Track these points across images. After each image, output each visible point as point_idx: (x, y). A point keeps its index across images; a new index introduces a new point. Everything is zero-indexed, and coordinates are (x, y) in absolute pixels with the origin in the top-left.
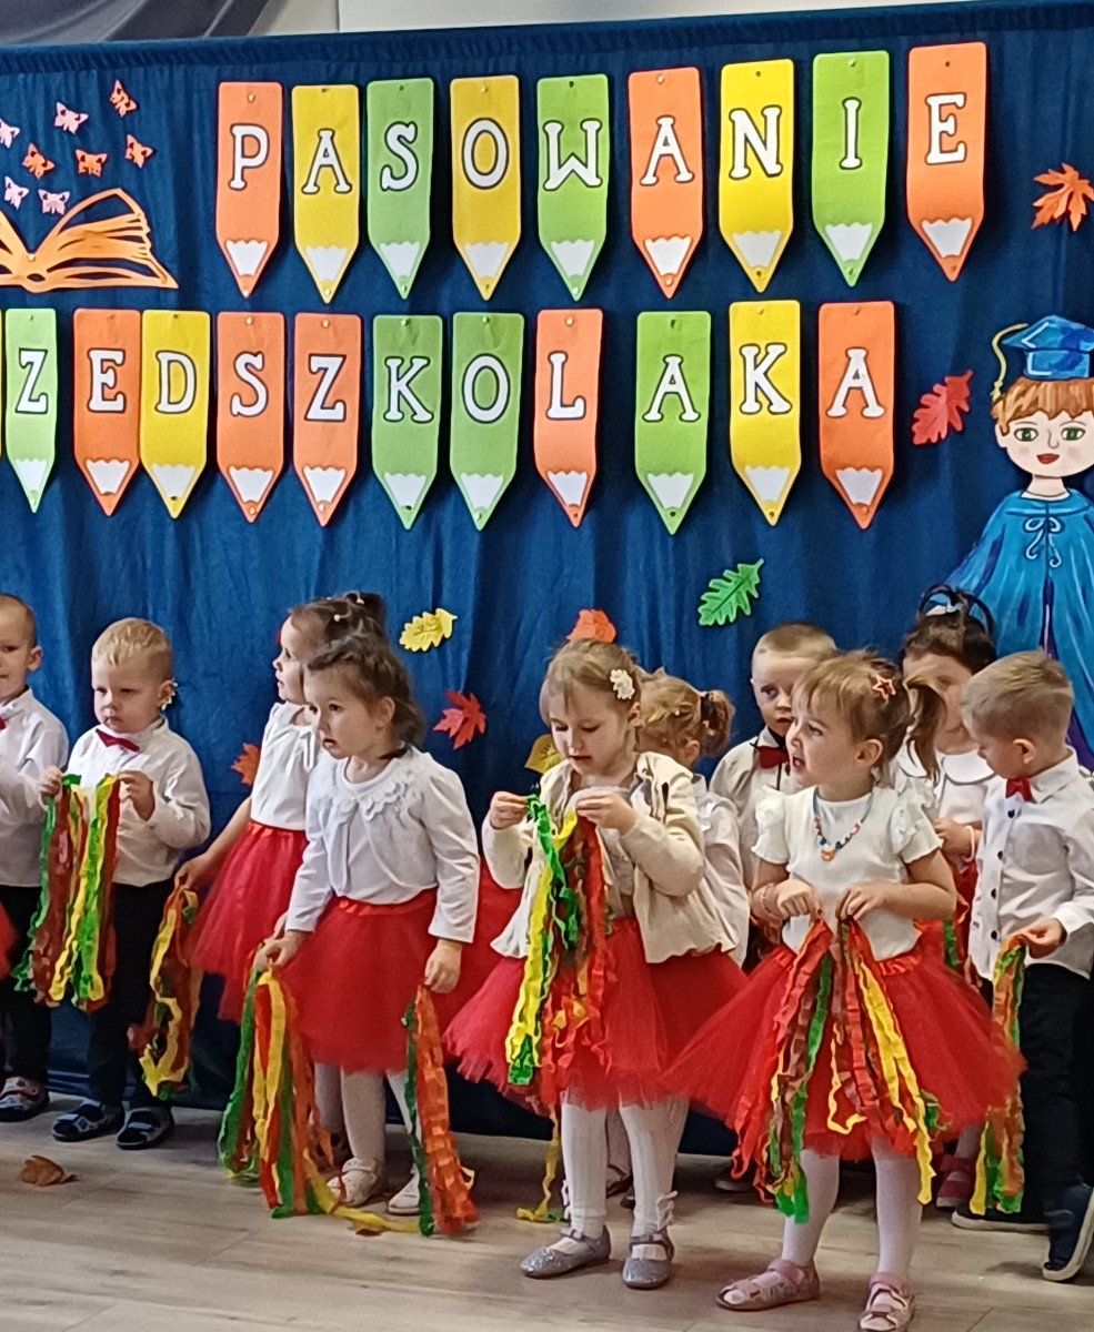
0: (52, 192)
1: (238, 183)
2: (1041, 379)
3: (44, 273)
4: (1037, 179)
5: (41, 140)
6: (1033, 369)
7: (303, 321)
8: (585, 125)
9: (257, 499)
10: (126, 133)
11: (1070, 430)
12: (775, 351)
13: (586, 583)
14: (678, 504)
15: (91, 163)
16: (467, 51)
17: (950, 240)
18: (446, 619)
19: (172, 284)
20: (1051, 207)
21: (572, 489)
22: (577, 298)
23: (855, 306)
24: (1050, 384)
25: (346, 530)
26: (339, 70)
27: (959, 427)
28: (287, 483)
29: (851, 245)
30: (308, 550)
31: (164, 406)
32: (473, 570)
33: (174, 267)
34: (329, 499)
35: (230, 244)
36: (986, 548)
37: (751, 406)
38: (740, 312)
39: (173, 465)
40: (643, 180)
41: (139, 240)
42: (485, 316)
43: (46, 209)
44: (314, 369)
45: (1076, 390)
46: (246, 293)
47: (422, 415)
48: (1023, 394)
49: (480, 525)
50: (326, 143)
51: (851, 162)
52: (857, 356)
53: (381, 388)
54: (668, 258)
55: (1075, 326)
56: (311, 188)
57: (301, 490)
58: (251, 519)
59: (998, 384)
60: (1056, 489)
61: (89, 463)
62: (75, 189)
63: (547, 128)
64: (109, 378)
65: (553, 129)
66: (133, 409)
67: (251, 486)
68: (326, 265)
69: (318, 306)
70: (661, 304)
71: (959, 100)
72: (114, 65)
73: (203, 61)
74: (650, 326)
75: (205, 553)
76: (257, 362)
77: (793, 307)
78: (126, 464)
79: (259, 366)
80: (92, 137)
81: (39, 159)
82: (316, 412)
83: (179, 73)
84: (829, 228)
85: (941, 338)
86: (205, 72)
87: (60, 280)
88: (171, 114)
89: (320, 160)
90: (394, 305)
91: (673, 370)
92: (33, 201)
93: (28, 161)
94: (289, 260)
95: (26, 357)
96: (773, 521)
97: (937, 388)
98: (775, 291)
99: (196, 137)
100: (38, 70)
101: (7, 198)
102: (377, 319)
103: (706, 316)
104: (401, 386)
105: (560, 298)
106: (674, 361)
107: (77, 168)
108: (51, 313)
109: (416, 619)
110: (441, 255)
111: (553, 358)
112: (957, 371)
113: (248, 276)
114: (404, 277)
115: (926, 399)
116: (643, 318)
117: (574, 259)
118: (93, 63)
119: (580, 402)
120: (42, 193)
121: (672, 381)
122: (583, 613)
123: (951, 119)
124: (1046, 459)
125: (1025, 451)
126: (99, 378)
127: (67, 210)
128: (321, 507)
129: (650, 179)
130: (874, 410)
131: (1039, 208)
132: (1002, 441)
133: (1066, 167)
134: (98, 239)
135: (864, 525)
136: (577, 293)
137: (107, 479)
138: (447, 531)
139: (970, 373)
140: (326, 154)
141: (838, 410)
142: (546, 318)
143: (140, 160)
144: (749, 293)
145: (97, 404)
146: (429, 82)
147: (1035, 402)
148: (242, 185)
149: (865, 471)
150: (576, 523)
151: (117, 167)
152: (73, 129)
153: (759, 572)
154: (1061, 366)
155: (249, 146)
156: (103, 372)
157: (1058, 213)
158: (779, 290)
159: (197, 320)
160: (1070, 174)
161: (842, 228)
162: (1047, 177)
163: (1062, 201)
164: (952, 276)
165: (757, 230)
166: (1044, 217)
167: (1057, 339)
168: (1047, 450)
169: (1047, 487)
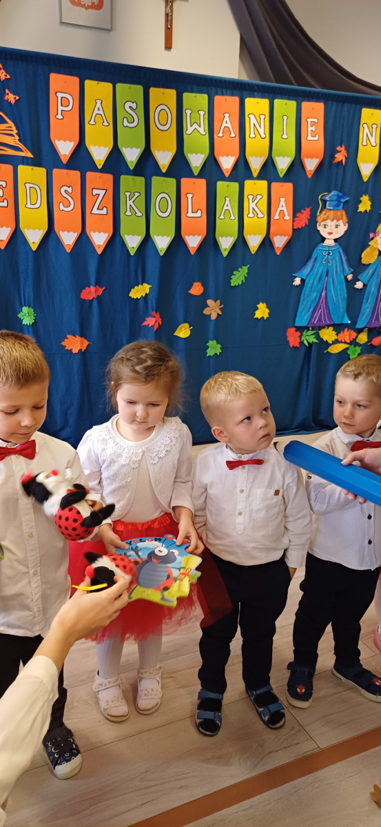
2: (330, 210)
4: (336, 148)
6: (329, 206)
7: (90, 175)
8: (200, 112)
9: (71, 243)
10: (5, 88)
11: (336, 225)
12: (259, 197)
17: (311, 165)
18: (147, 287)
19: (31, 155)
21: (193, 242)
23: (282, 184)
24: (332, 212)
25: (108, 256)
26: (104, 77)
27: (307, 224)
28: (83, 239)
29: (283, 165)
30: (92, 264)
31: (29, 205)
33: (30, 148)
34: (101, 244)
35: (57, 143)
36: (312, 261)
37: (251, 215)
38: (248, 183)
39: (34, 229)
40: (218, 135)
41: (13, 135)
42: (163, 178)
44: (94, 194)
45: (339, 213)
46: (64, 162)
47: (139, 214)
48: (325, 214)
49: (161, 255)
50: (99, 105)
52: (282, 200)
53: (123, 204)
54: (227, 163)
55: (341, 194)
57: (89, 240)
58: (69, 251)
59: (319, 211)
60: (331, 243)
63: (187, 111)
66: (12, 206)
67: (68, 238)
68: (99, 154)
69: (95, 170)
70: (224, 179)
71: (316, 121)
73: (43, 63)
74: (221, 185)
75: (47, 264)
76: (70, 190)
77: (265, 183)
78: (9, 228)
82: (95, 211)
83: (31, 66)
84: (277, 158)
85: (304, 197)
86: (43, 68)
88: (28, 85)
89: (96, 112)
90: (128, 172)
91: (227, 202)
94: (83, 150)
96: (253, 253)
102: (121, 177)
103: (236, 185)
104: (131, 202)
105: (190, 174)
106: (228, 199)
110: (147, 155)
111: (187, 195)
113: (65, 155)
114: (132, 163)
115: (299, 214)
116: (219, 183)
117: (196, 160)
119: (199, 212)
121: (227, 206)
122: (195, 283)
123: (314, 127)
124: (330, 233)
125: (324, 231)
128: (98, 247)
129: (221, 135)
130: (287, 218)
131: (336, 157)
132: (319, 228)
133: (343, 146)
135: (279, 254)
136: (196, 173)
138: (148, 255)
139: (311, 207)
140: (99, 109)
141: (277, 217)
142: (184, 181)
143: (12, 102)
144: (250, 177)
146: (142, 87)
147: (328, 216)
148: (62, 117)
149: (282, 237)
150: (193, 254)
153: (248, 268)
154: (335, 206)
155: (65, 102)
157: (340, 160)
158: (260, 177)
159: (41, 172)
160: (343, 148)
161: (281, 157)
162: (339, 148)
163: (340, 157)
164: (309, 176)
165: (257, 156)
166: (336, 160)
167: (335, 198)
168: (330, 231)
169: (329, 242)
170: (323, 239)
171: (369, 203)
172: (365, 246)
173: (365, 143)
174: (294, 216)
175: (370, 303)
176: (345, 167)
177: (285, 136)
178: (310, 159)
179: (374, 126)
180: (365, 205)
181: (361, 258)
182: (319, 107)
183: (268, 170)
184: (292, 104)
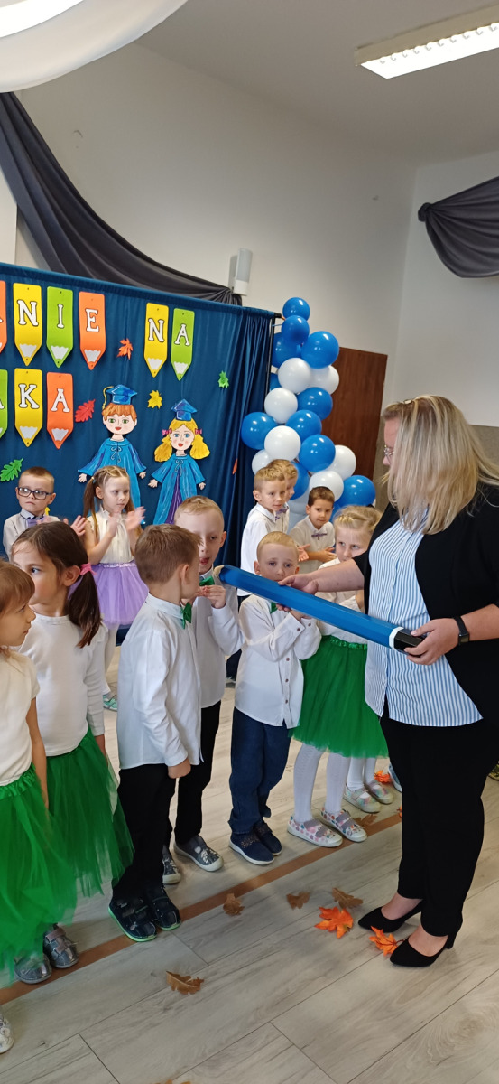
2: (116, 404)
4: (120, 342)
6: (115, 400)
11: (125, 420)
12: (32, 387)
17: (92, 357)
20: (123, 350)
23: (59, 374)
24: (119, 406)
27: (92, 417)
29: (59, 354)
36: (99, 456)
37: (23, 405)
38: (19, 372)
45: (127, 408)
48: (111, 408)
52: (61, 391)
55: (127, 389)
59: (104, 404)
60: (120, 438)
71: (96, 312)
77: (39, 373)
84: (52, 347)
85: (87, 388)
96: (28, 445)
97: (85, 404)
98: (32, 367)
103: (6, 372)
112: (91, 399)
115: (81, 407)
123: (94, 318)
124: (118, 429)
130: (67, 410)
131: (120, 350)
133: (127, 340)
135: (58, 447)
139: (96, 400)
141: (54, 409)
144: (22, 365)
147: (114, 411)
149: (62, 430)
153: (22, 463)
154: (122, 400)
157: (125, 353)
158: (34, 365)
160: (128, 342)
161: (57, 347)
162: (123, 342)
163: (125, 349)
164: (91, 368)
165: (28, 344)
166: (121, 354)
167: (121, 392)
168: (118, 426)
169: (117, 438)
170: (111, 434)
171: (160, 399)
172: (159, 443)
173: (151, 338)
174: (75, 408)
175: (166, 503)
176: (130, 361)
177: (60, 325)
178: (90, 351)
179: (161, 322)
180: (155, 400)
181: (154, 456)
182: (99, 299)
183: (42, 359)
184: (69, 293)
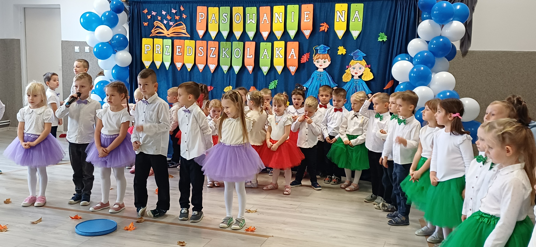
0: (171, 22)
1: (200, 21)
2: (320, 54)
3: (170, 34)
4: (321, 24)
5: (169, 14)
6: (319, 52)
7: (209, 42)
8: (253, 14)
9: (202, 69)
10: (183, 13)
11: (324, 61)
12: (280, 48)
13: (252, 83)
14: (266, 71)
15: (177, 18)
16: (235, 2)
17: (307, 33)
18: (231, 87)
19: (189, 36)
20: (322, 29)
21: (250, 68)
22: (251, 40)
23: (292, 42)
24: (322, 55)
25: (216, 74)
26: (216, 5)
27: (308, 61)
28: (206, 67)
29: (292, 33)
30: (210, 77)
31: (188, 54)
32: (235, 80)
33: (189, 34)
34: (213, 69)
35: (198, 30)
36: (312, 78)
37: (277, 57)
38: (276, 43)
39: (189, 63)
40: (262, 23)
41: (184, 29)
42: (237, 42)
43: (170, 24)
44: (211, 49)
45: (325, 56)
46: (201, 38)
47: (228, 57)
48: (318, 56)
49: (236, 73)
50: (213, 16)
51: (293, 21)
52: (293, 50)
53: (221, 53)
54: (265, 34)
55: (325, 46)
56: (211, 22)
57: (209, 67)
58: (201, 72)
59: (314, 54)
60: (322, 70)
61: (176, 63)
62: (174, 21)
64: (179, 50)
65: (248, 15)
66: (183, 55)
67: (201, 67)
68: (213, 34)
69: (211, 40)
70: (264, 41)
71: (309, 12)
72: (181, 3)
73: (195, 3)
74: (262, 44)
75: (193, 77)
76: (202, 48)
77: (283, 42)
78: (182, 63)
79: (203, 49)
80: (177, 13)
81: (169, 17)
82: (211, 56)
83: (191, 5)
84: (289, 31)
85: (306, 48)
86: (195, 5)
87: (172, 35)
88: (189, 11)
89: (212, 18)
90: (224, 40)
91: (266, 51)
92: (168, 23)
93: (167, 17)
94: (208, 33)
95: (166, 47)
96: (280, 74)
97: (305, 55)
98: (281, 40)
99: (193, 14)
100: (169, 3)
101: (164, 22)
102: (221, 42)
103: (271, 43)
104: (225, 52)
105: (249, 40)
106: (266, 50)
107: (175, 18)
108: (170, 41)
109: (226, 87)
110: (231, 33)
111: (248, 49)
112: (308, 52)
113: (201, 35)
114: (225, 36)
115: (303, 56)
116: (261, 43)
117: (251, 34)
118: (178, 3)
119: (252, 56)
120: (169, 22)
121: (265, 53)
122: (251, 87)
123: (308, 15)
124: (321, 66)
125: (317, 64)
126: (178, 50)
127: (173, 25)
128: (212, 70)
129: (263, 23)
131: (320, 29)
132: (314, 63)
133: (325, 23)
134: (178, 29)
135: (293, 75)
136: (251, 39)
137: (179, 65)
138: (231, 74)
139: (310, 53)
140: (213, 17)
141: (290, 57)
142: (246, 42)
143: (185, 18)
144: (277, 40)
145: (177, 54)
146: (229, 7)
147: (319, 57)
148: (200, 22)
149: (293, 67)
150: (251, 73)
151: (181, 19)
152: (174, 12)
153: (277, 81)
154: (323, 52)
155: (202, 16)
156: (179, 49)
159: (193, 42)
161: (291, 31)
163: (324, 28)
164: (307, 38)
165: (278, 30)
167: (322, 48)
169: (321, 70)
171: (345, 50)
173: (338, 21)
174: (299, 57)
176: (327, 33)
178: (306, 30)
179: (344, 12)
180: (342, 51)
181: (342, 79)
182: (311, 6)
183: (285, 36)
184: (297, 6)
